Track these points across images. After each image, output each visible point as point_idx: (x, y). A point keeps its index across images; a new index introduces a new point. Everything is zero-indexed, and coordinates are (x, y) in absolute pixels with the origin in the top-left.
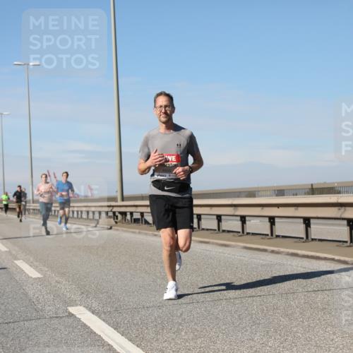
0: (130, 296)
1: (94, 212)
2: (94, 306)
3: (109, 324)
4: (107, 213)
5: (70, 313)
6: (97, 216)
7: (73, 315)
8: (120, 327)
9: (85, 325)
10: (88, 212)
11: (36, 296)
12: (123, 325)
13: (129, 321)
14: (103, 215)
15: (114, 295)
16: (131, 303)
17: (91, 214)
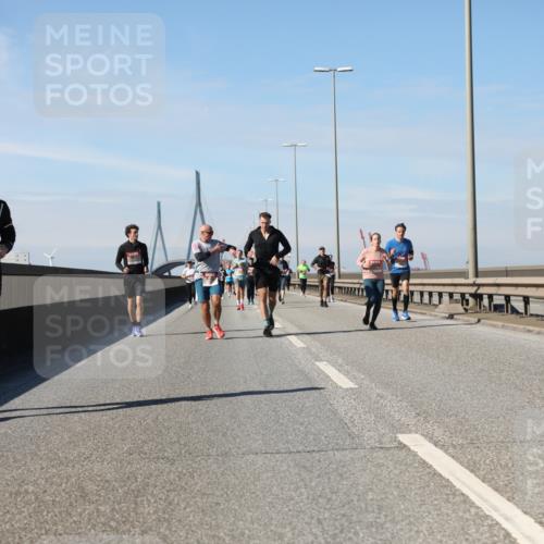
0: (492, 422)
1: (430, 294)
2: (436, 434)
3: (461, 463)
4: (451, 295)
5: (400, 443)
6: (435, 299)
7: (405, 446)
8: (479, 469)
9: (424, 462)
10: (422, 293)
11: (350, 415)
12: (483, 466)
13: (492, 461)
14: (446, 298)
15: (467, 420)
16: (495, 434)
17: (426, 297)
